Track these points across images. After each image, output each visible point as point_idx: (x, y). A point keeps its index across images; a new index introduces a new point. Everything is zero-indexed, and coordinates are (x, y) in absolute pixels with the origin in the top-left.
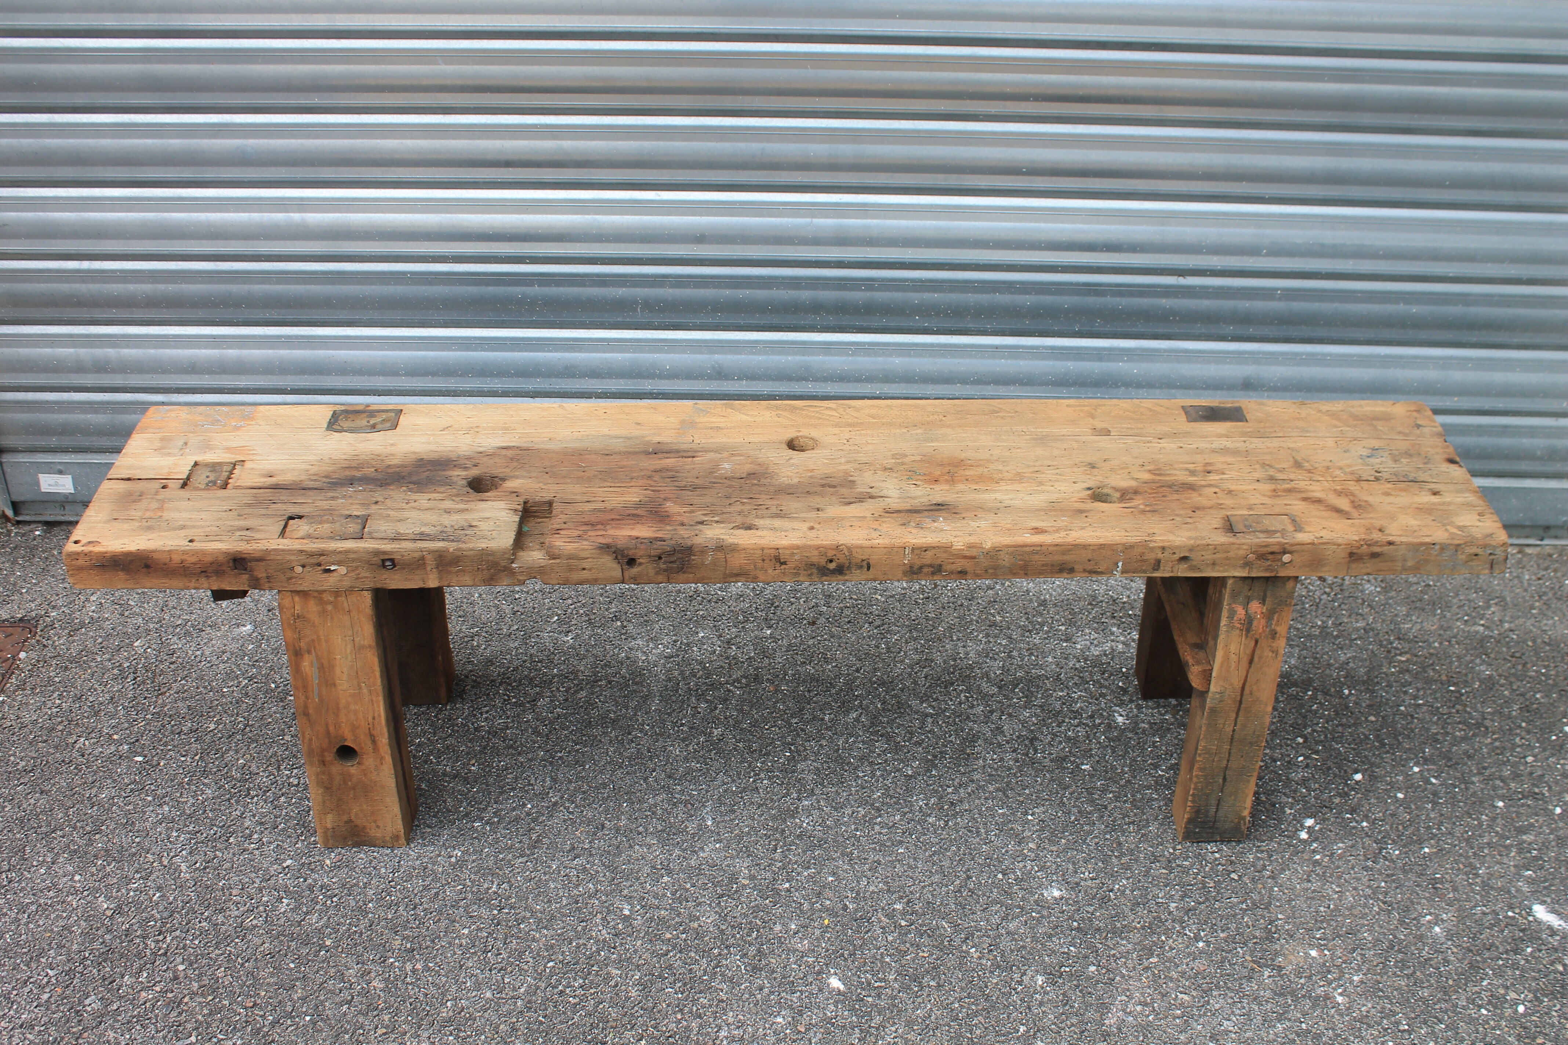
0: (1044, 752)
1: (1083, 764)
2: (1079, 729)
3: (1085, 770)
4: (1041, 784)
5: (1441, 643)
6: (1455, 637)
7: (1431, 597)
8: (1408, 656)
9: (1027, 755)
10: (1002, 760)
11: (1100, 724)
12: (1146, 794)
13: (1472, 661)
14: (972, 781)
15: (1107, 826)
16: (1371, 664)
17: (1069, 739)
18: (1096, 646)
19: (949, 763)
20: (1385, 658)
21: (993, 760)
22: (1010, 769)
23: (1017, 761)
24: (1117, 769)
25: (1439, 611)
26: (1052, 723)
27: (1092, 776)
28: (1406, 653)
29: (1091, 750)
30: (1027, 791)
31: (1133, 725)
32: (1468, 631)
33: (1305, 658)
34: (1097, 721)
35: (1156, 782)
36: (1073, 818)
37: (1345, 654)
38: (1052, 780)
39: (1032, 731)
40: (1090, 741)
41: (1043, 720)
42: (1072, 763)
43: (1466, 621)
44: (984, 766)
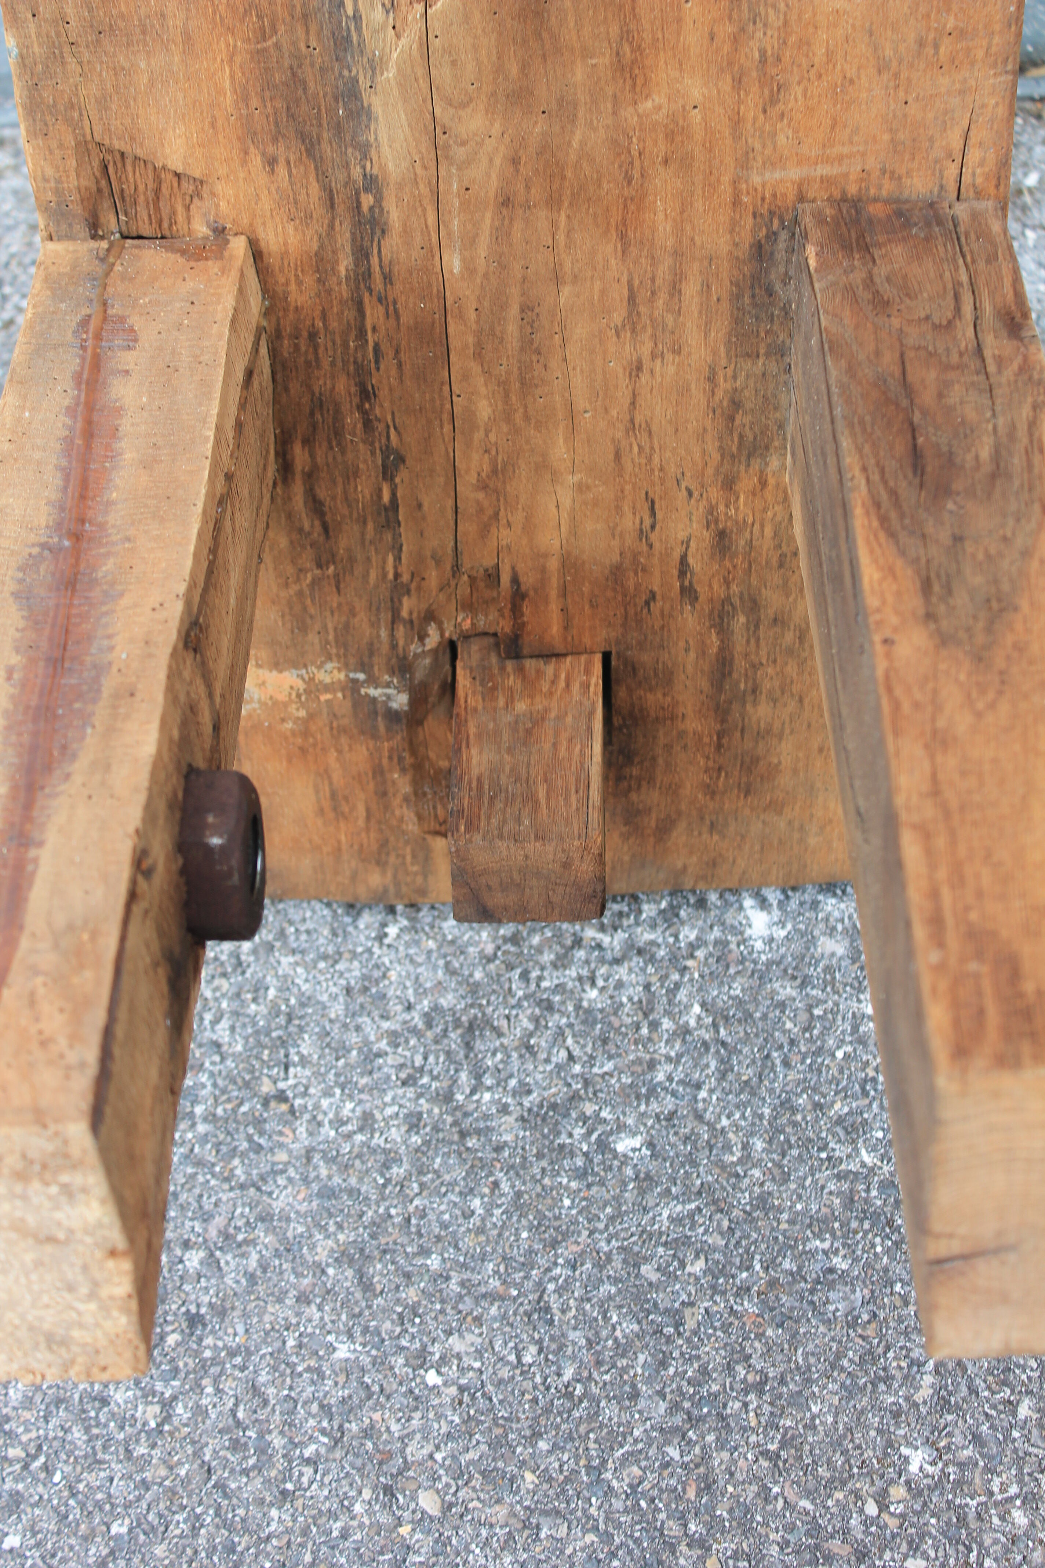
0: (501, 1083)
1: (621, 1127)
2: (622, 972)
3: (625, 1159)
4: (481, 1230)
9: (448, 1097)
10: (367, 1122)
11: (693, 947)
12: (813, 1253)
14: (265, 1218)
15: (675, 1407)
17: (588, 1016)
19: (204, 1139)
21: (339, 1122)
22: (389, 1159)
23: (414, 1122)
24: (728, 1147)
26: (539, 950)
27: (646, 1181)
29: (652, 1065)
30: (434, 1262)
31: (796, 947)
34: (689, 934)
35: (849, 1201)
36: (568, 1373)
38: (518, 1205)
39: (474, 989)
40: (654, 1026)
41: (515, 939)
42: (590, 1122)
44: (309, 1154)
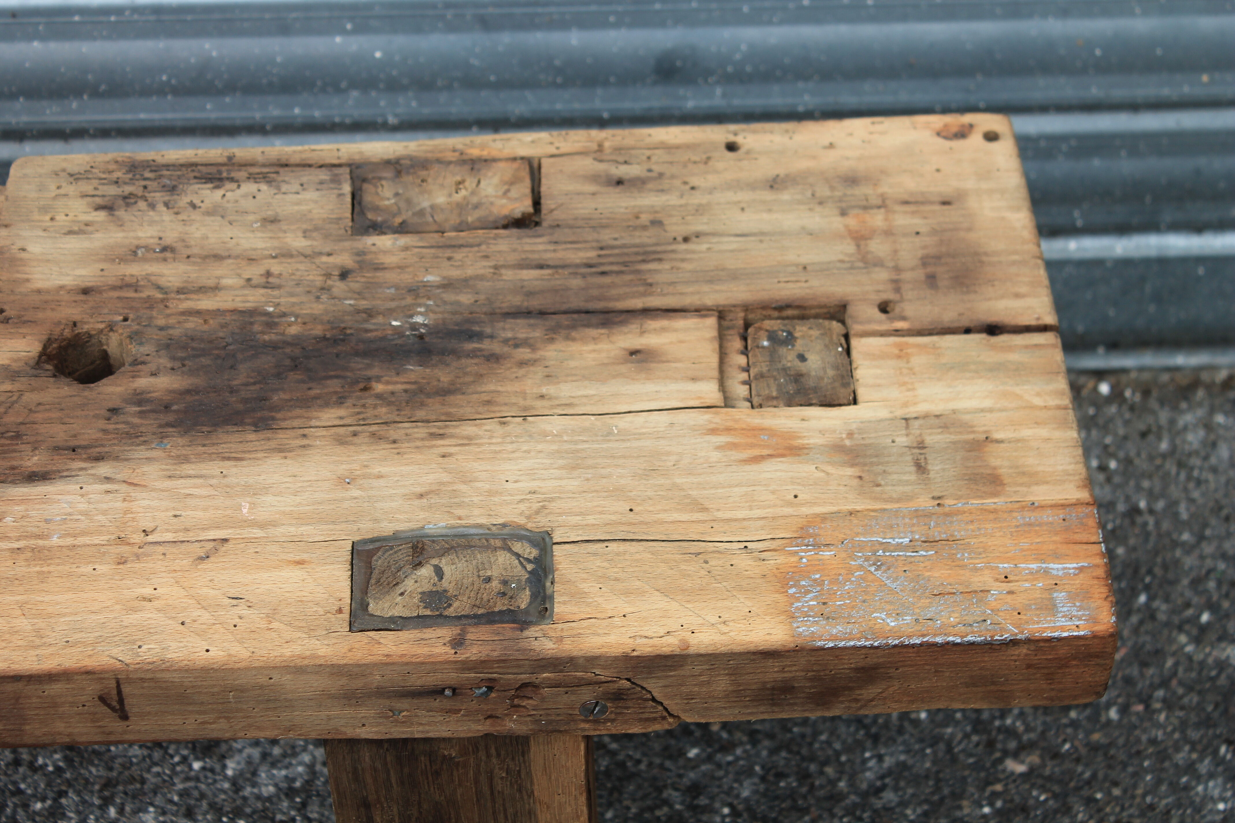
5: (1124, 710)
6: (1164, 683)
7: (1134, 549)
8: (1034, 759)
13: (1190, 768)
16: (937, 789)
18: (273, 765)
20: (977, 767)
25: (1143, 598)
28: (1031, 746)
32: (1202, 664)
33: (780, 776)
37: (880, 758)
43: (1203, 629)
